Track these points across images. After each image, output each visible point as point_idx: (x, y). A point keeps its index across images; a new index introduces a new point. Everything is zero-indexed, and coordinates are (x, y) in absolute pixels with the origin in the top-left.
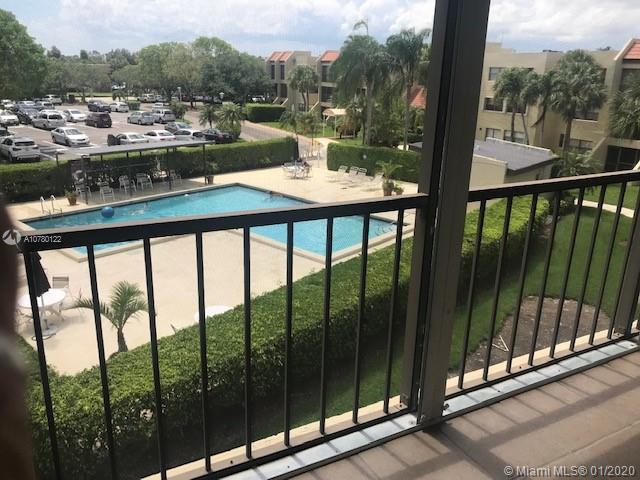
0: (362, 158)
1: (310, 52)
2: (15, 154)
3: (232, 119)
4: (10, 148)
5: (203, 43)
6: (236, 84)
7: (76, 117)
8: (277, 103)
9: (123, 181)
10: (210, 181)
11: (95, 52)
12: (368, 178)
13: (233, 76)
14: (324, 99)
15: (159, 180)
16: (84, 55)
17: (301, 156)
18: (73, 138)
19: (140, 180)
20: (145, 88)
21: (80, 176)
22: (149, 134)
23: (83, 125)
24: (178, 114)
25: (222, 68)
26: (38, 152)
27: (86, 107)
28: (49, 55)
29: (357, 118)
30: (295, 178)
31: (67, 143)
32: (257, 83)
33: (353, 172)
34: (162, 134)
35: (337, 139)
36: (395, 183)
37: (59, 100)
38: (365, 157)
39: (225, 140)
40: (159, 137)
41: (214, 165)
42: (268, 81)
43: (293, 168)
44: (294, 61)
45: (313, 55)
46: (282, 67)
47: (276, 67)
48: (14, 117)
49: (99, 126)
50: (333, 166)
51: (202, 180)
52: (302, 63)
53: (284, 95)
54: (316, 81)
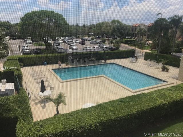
0: (156, 57)
1: (145, 24)
2: (58, 51)
3: (117, 43)
4: (57, 49)
5: (114, 22)
6: (121, 33)
7: (77, 42)
8: (133, 39)
9: (81, 60)
10: (106, 61)
11: (87, 25)
12: (157, 64)
13: (121, 31)
14: (148, 38)
15: (92, 60)
16: (84, 25)
17: (135, 55)
18: (74, 47)
19: (86, 60)
20: (97, 34)
21: (70, 58)
22: (93, 47)
23: (78, 44)
24: (104, 41)
25: (118, 28)
26: (64, 51)
27: (81, 39)
28: (76, 26)
29: (156, 44)
30: (132, 62)
31: (72, 49)
32: (127, 33)
33: (152, 62)
34: (97, 47)
35: (150, 50)
36: (166, 66)
37: (75, 37)
38: (157, 57)
39: (114, 49)
40: (95, 48)
41: (107, 57)
42: (131, 32)
43: (132, 59)
44: (140, 26)
45: (146, 25)
46: (136, 28)
47: (134, 28)
48: (62, 41)
49: (82, 44)
50: (146, 59)
51: (103, 61)
52: (142, 27)
53: (136, 37)
54: (145, 32)
